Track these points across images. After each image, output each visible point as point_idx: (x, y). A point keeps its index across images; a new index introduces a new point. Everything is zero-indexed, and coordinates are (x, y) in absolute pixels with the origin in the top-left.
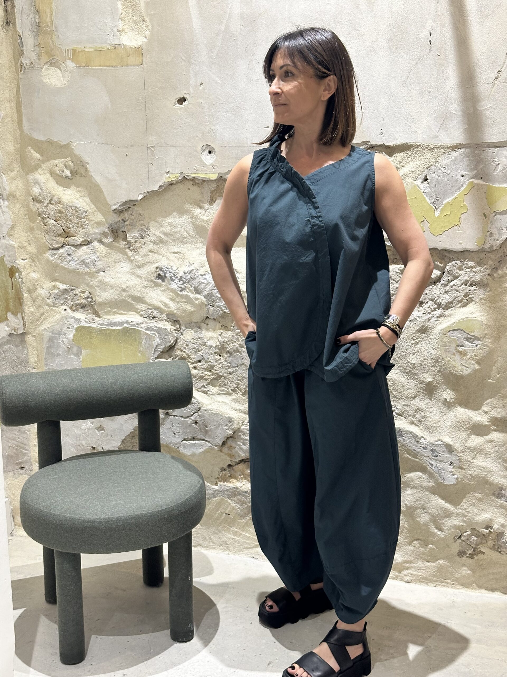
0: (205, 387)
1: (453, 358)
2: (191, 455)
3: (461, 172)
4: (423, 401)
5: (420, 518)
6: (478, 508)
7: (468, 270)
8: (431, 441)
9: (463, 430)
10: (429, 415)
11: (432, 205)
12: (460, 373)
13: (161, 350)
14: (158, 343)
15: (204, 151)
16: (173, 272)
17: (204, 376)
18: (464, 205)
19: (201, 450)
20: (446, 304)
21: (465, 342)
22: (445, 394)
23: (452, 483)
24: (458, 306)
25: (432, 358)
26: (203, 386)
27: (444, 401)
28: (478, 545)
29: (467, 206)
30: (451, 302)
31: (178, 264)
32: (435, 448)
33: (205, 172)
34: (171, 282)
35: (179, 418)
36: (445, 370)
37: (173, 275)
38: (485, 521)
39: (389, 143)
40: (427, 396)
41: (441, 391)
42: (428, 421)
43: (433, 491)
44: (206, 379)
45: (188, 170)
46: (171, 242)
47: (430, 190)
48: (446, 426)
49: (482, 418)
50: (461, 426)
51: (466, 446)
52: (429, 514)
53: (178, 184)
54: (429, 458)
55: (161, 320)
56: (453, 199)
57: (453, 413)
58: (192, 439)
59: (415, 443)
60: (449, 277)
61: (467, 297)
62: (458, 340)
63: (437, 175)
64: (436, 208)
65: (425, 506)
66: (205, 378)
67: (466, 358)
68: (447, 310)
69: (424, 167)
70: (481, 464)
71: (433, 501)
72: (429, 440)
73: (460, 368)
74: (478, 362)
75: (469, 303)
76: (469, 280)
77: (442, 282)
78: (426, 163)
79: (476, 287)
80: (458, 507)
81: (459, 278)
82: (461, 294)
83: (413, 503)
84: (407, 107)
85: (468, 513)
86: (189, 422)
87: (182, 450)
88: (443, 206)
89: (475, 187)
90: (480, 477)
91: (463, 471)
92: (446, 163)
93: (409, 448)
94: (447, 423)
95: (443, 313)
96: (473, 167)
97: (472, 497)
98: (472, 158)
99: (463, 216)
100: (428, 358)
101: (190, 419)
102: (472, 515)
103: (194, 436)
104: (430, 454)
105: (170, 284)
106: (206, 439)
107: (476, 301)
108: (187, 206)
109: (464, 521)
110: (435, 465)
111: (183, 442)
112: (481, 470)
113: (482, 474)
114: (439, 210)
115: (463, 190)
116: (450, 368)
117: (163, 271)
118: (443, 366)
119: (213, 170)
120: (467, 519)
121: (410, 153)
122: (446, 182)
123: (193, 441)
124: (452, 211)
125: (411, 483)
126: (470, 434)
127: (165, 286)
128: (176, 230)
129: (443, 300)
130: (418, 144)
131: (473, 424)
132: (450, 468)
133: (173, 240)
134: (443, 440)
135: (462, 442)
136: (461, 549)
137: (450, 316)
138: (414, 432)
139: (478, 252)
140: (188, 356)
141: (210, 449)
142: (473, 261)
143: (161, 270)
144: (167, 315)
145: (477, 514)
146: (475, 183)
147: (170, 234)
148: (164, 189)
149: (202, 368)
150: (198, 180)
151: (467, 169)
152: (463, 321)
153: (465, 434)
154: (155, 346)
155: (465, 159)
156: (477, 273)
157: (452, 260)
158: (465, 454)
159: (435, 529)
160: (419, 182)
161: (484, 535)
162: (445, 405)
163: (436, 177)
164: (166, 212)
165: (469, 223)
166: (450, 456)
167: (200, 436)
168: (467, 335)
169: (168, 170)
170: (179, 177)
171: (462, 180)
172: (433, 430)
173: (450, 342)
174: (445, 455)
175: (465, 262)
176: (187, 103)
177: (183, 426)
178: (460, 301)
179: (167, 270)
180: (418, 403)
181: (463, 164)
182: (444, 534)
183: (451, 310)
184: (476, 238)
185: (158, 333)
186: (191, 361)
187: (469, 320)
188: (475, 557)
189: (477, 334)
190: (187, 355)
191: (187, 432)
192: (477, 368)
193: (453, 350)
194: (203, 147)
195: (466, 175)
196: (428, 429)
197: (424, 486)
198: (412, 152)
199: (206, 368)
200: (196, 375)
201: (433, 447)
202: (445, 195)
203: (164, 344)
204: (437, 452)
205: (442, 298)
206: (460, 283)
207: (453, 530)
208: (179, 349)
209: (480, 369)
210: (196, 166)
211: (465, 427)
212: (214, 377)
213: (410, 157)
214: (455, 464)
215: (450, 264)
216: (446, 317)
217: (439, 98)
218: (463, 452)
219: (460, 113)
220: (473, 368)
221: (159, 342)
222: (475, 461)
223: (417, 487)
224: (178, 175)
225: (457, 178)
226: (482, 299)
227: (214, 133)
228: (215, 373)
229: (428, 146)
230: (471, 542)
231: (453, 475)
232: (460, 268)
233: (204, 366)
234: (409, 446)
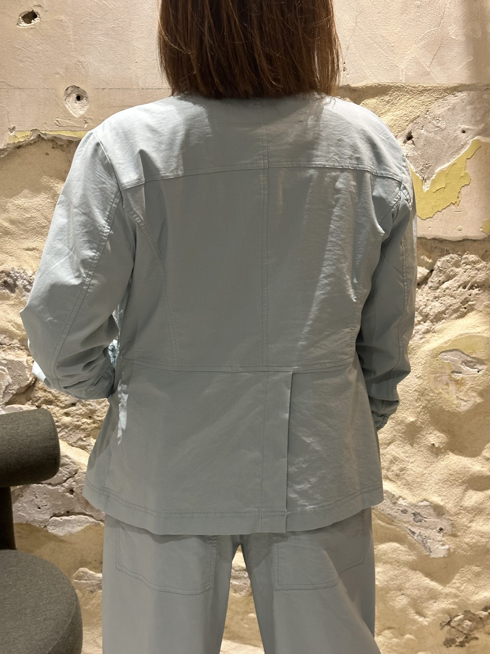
0: (83, 440)
1: (446, 389)
2: (65, 536)
3: (461, 126)
4: (402, 447)
5: (395, 602)
6: (475, 585)
7: (468, 267)
8: (414, 502)
9: (457, 485)
10: (410, 466)
11: (418, 175)
12: (456, 410)
13: (14, 392)
14: (9, 383)
15: (69, 95)
16: (28, 278)
17: (81, 426)
18: (466, 174)
19: (79, 529)
20: (436, 315)
21: (462, 367)
22: (433, 438)
23: (442, 556)
24: (453, 316)
25: (416, 390)
26: (81, 439)
27: (431, 447)
28: (471, 631)
29: (470, 177)
30: (443, 312)
31: (34, 265)
32: (419, 511)
33: (72, 128)
34: (26, 293)
35: (45, 486)
36: (434, 406)
37: (28, 283)
38: (484, 601)
39: (356, 83)
40: (407, 441)
41: (426, 434)
42: (409, 475)
43: (414, 567)
44: (84, 430)
45: (45, 126)
46: (22, 234)
47: (416, 154)
48: (434, 480)
49: (482, 467)
50: (454, 480)
51: (461, 506)
52: (408, 596)
53: (30, 147)
54: (411, 525)
55: (12, 348)
56: (449, 167)
57: (443, 463)
58: (66, 513)
59: (391, 505)
60: (440, 276)
61: (465, 304)
62: (454, 365)
63: (427, 131)
64: (424, 180)
65: (402, 586)
66: (82, 427)
67: (464, 388)
68: (437, 322)
69: (408, 119)
70: (482, 528)
71: (414, 580)
72: (410, 500)
73: (456, 402)
74: (481, 394)
75: (468, 312)
76: (469, 281)
77: (430, 284)
78: (411, 114)
79: (479, 290)
80: (448, 585)
81: (455, 279)
82: (458, 300)
83: (386, 583)
84: (384, 29)
85: (461, 592)
86: (60, 491)
87: (51, 530)
88: (434, 176)
89: (483, 148)
90: (480, 546)
91: (458, 539)
92: (440, 113)
93: (382, 512)
94: (435, 476)
95: (431, 328)
96: (479, 118)
97: (467, 571)
98: (478, 106)
99: (464, 191)
100: (409, 390)
101: (62, 486)
102: (467, 595)
103: (68, 510)
104: (411, 519)
105: (24, 296)
106: (87, 513)
107: (479, 309)
108: (45, 179)
109: (455, 603)
110: (418, 533)
111: (52, 518)
112: (482, 536)
113: (482, 542)
114: (429, 182)
115: (464, 153)
116: (440, 403)
117: (11, 277)
118: (432, 400)
119: (86, 126)
120: (460, 600)
121: (387, 99)
122: (440, 140)
123: (68, 516)
124: (448, 183)
125: (383, 557)
126: (466, 490)
127: (15, 298)
128: (29, 216)
129: (431, 309)
130: (399, 84)
131: (471, 475)
132: (438, 536)
133: (24, 230)
134: (430, 500)
135: (456, 501)
136: (449, 636)
137: (442, 331)
138: (390, 491)
139: (484, 240)
140: (56, 398)
141: (94, 525)
142: (476, 254)
143: (8, 275)
144: (20, 341)
145: (474, 593)
146: (482, 142)
147: (20, 223)
148: (8, 154)
149: (77, 414)
150: (61, 140)
151: (471, 122)
152: (462, 338)
153: (458, 491)
154: (4, 387)
155: (468, 107)
156: (480, 271)
157: (445, 252)
158: (460, 517)
159: (415, 614)
160: (399, 142)
161: (481, 618)
162: (432, 452)
163: (426, 133)
164: (11, 189)
165: (472, 199)
166: (439, 520)
167: (78, 509)
168: (466, 357)
169: (13, 126)
170: (31, 136)
171: (464, 137)
172: (416, 487)
173: (442, 368)
174: (432, 520)
175: (465, 256)
176: (39, 21)
177: (51, 497)
178: (456, 311)
179: (18, 275)
180: (394, 451)
181: (465, 115)
182: (427, 621)
183: (443, 323)
184: (483, 222)
185: (9, 369)
186: (61, 404)
187: (470, 337)
188: (467, 645)
189: (480, 355)
190: (54, 396)
191: (59, 505)
192: (479, 401)
193: (445, 378)
194: (67, 89)
195: (469, 131)
196: (409, 485)
197: (402, 561)
198: (390, 96)
199: (83, 413)
200: (69, 424)
201: (415, 510)
202: (438, 160)
203: (19, 384)
204: (421, 515)
205: (430, 307)
206: (456, 285)
207: (440, 615)
208: (41, 389)
209: (483, 402)
210: (58, 119)
211: (460, 481)
212: (95, 425)
213: (386, 105)
214: (446, 531)
215: (443, 259)
216: (434, 332)
217: (432, 15)
218: (458, 514)
219: (462, 38)
220: (473, 402)
221: (11, 380)
222: (473, 524)
223: (392, 562)
224: (28, 133)
225: (455, 135)
226: (487, 306)
227: (84, 68)
228: (98, 420)
229: (415, 87)
230: (463, 628)
231: (443, 545)
232: (457, 264)
233: (81, 411)
234: (381, 509)
